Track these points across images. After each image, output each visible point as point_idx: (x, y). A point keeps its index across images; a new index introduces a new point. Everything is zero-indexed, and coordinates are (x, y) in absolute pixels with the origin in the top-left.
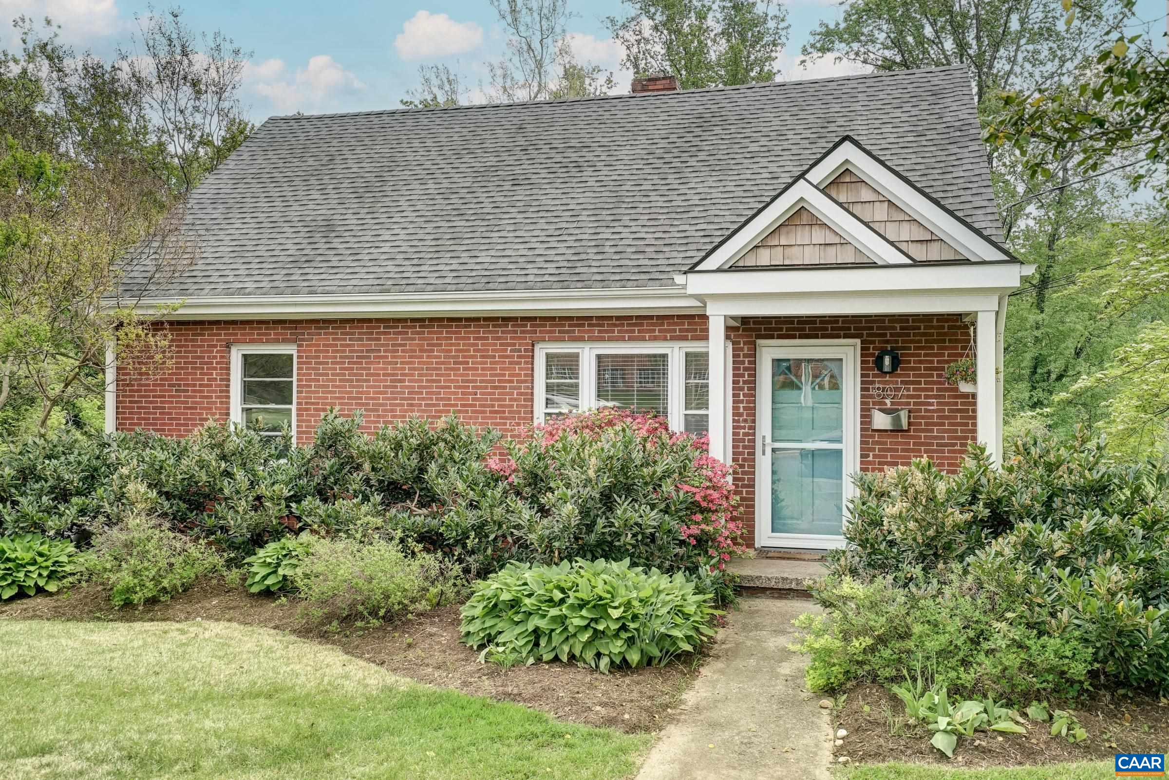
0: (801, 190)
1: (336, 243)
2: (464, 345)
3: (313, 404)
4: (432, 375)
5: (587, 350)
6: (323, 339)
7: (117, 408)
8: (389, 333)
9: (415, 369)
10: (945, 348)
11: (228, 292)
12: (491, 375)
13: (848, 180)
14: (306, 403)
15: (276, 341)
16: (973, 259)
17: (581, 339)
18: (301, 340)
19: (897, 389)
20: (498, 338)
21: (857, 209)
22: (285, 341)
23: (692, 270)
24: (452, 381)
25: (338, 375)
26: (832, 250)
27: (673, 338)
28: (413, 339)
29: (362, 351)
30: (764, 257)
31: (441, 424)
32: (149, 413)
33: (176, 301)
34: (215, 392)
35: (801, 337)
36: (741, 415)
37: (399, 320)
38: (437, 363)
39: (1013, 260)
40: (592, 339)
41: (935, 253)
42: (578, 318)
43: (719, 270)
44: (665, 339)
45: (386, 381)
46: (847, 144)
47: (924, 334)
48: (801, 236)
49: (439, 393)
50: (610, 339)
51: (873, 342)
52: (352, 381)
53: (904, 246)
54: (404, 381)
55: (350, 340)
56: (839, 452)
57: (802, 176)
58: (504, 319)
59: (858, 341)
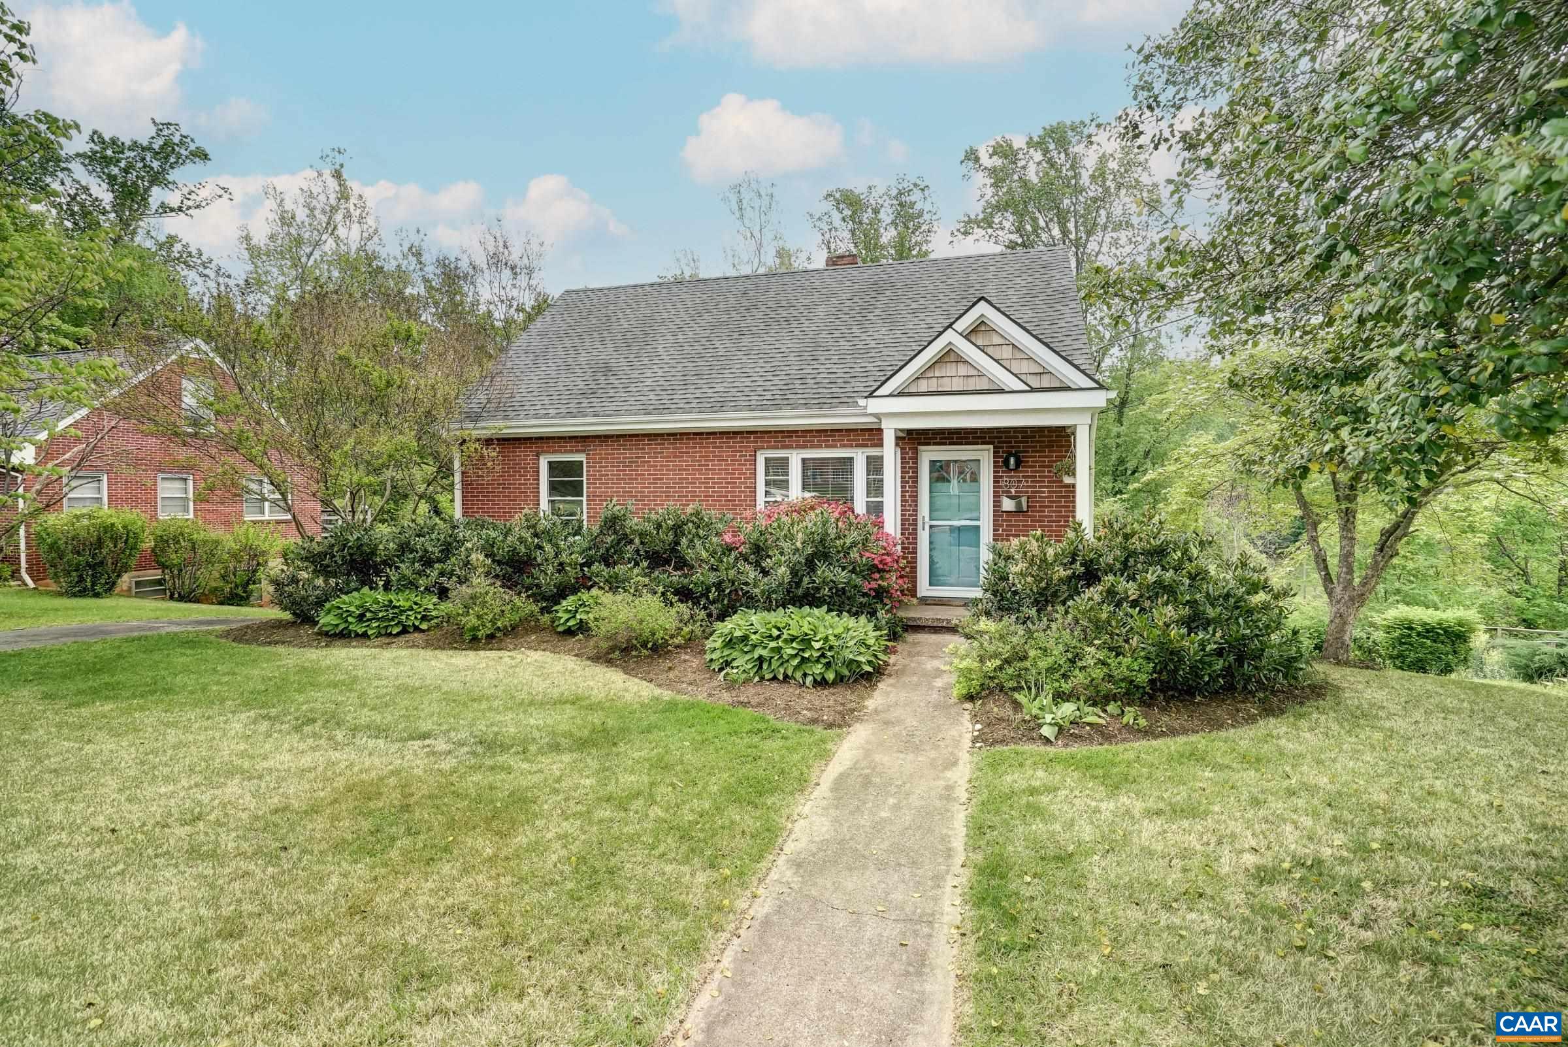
0: (949, 336)
1: (613, 380)
2: (705, 452)
3: (598, 496)
4: (682, 474)
5: (794, 455)
6: (603, 449)
7: (463, 501)
8: (652, 444)
9: (670, 470)
10: (1053, 451)
11: (537, 417)
12: (725, 474)
13: (983, 328)
14: (593, 496)
15: (571, 451)
16: (1073, 386)
17: (790, 447)
18: (588, 450)
19: (1020, 482)
20: (730, 447)
21: (990, 350)
22: (578, 451)
23: (871, 395)
24: (697, 479)
25: (615, 475)
26: (972, 381)
27: (857, 446)
28: (669, 448)
29: (632, 458)
30: (923, 386)
31: (689, 510)
32: (484, 504)
33: (501, 424)
34: (530, 488)
35: (950, 444)
36: (906, 501)
37: (658, 435)
38: (686, 465)
39: (1101, 387)
40: (798, 447)
41: (1046, 382)
42: (788, 432)
43: (891, 395)
44: (851, 446)
45: (650, 479)
46: (982, 303)
47: (1038, 442)
48: (950, 370)
49: (688, 488)
50: (812, 447)
51: (1002, 448)
52: (625, 479)
53: (1023, 377)
54: (662, 479)
55: (623, 449)
56: (978, 527)
57: (950, 326)
58: (734, 433)
59: (991, 447)
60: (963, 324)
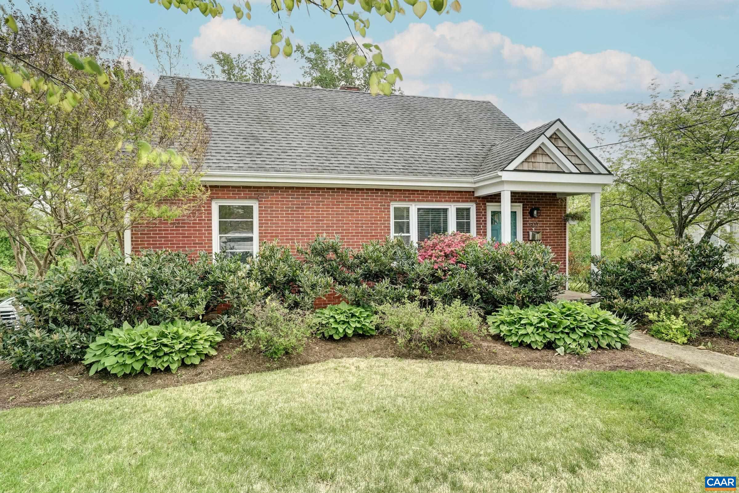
0: (543, 139)
1: (267, 146)
2: (356, 202)
3: (269, 233)
4: (339, 217)
5: (413, 206)
6: (273, 198)
7: (132, 238)
8: (315, 195)
9: (330, 214)
10: (551, 208)
12: (370, 217)
13: (554, 137)
14: (265, 233)
15: (245, 198)
17: (413, 201)
18: (261, 198)
20: (374, 199)
22: (250, 198)
23: (503, 170)
24: (350, 220)
25: (284, 217)
26: (549, 165)
27: (454, 201)
28: (329, 199)
29: (299, 205)
30: (526, 167)
32: (156, 241)
34: (204, 227)
37: (320, 188)
38: (341, 211)
39: (610, 173)
40: (419, 201)
43: (515, 170)
44: (450, 201)
45: (313, 220)
46: (558, 122)
48: (539, 158)
49: (343, 227)
50: (427, 201)
51: (528, 205)
52: (293, 220)
53: (577, 166)
54: (323, 220)
55: (292, 198)
57: (543, 133)
58: (376, 190)
59: (521, 204)
60: (549, 133)
